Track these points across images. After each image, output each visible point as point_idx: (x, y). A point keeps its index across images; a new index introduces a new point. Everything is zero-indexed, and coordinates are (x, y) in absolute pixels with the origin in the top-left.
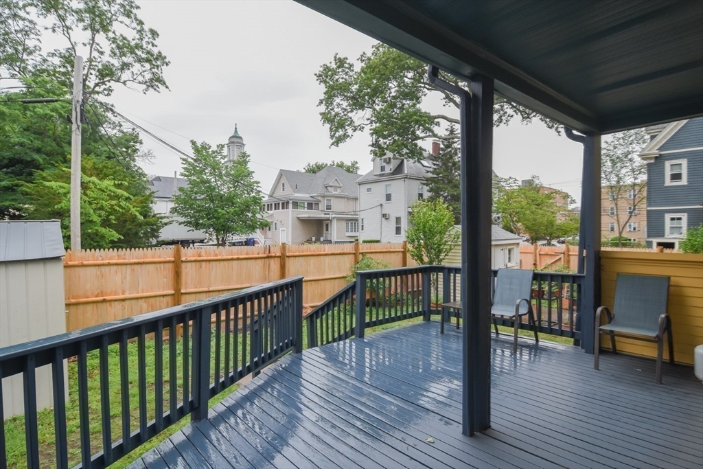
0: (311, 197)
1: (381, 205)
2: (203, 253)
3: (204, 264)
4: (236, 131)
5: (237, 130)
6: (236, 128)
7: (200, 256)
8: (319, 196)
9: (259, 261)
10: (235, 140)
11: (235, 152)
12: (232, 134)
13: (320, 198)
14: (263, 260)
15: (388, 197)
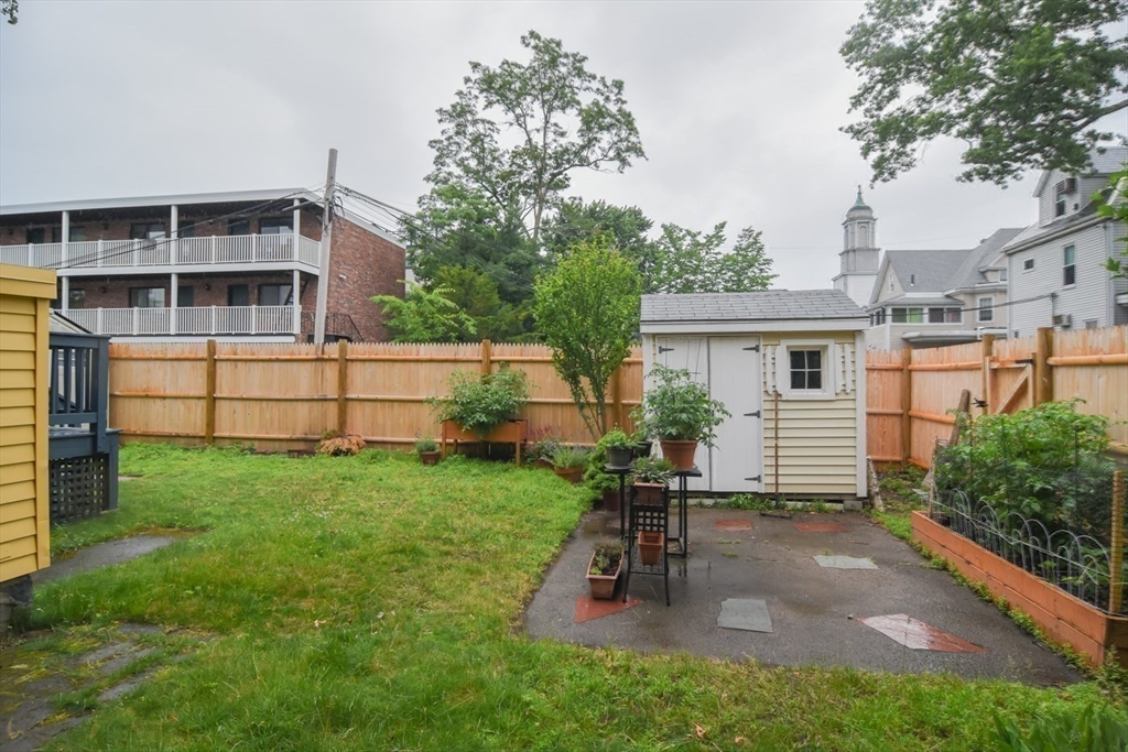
0: (948, 296)
1: (1054, 296)
2: (239, 351)
3: (239, 364)
4: (860, 199)
5: (863, 195)
6: (860, 193)
7: (235, 354)
8: (960, 293)
9: (308, 365)
10: (857, 214)
11: (857, 235)
12: (853, 203)
13: (961, 298)
14: (314, 363)
15: (1070, 276)
